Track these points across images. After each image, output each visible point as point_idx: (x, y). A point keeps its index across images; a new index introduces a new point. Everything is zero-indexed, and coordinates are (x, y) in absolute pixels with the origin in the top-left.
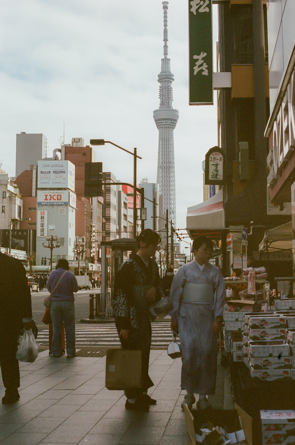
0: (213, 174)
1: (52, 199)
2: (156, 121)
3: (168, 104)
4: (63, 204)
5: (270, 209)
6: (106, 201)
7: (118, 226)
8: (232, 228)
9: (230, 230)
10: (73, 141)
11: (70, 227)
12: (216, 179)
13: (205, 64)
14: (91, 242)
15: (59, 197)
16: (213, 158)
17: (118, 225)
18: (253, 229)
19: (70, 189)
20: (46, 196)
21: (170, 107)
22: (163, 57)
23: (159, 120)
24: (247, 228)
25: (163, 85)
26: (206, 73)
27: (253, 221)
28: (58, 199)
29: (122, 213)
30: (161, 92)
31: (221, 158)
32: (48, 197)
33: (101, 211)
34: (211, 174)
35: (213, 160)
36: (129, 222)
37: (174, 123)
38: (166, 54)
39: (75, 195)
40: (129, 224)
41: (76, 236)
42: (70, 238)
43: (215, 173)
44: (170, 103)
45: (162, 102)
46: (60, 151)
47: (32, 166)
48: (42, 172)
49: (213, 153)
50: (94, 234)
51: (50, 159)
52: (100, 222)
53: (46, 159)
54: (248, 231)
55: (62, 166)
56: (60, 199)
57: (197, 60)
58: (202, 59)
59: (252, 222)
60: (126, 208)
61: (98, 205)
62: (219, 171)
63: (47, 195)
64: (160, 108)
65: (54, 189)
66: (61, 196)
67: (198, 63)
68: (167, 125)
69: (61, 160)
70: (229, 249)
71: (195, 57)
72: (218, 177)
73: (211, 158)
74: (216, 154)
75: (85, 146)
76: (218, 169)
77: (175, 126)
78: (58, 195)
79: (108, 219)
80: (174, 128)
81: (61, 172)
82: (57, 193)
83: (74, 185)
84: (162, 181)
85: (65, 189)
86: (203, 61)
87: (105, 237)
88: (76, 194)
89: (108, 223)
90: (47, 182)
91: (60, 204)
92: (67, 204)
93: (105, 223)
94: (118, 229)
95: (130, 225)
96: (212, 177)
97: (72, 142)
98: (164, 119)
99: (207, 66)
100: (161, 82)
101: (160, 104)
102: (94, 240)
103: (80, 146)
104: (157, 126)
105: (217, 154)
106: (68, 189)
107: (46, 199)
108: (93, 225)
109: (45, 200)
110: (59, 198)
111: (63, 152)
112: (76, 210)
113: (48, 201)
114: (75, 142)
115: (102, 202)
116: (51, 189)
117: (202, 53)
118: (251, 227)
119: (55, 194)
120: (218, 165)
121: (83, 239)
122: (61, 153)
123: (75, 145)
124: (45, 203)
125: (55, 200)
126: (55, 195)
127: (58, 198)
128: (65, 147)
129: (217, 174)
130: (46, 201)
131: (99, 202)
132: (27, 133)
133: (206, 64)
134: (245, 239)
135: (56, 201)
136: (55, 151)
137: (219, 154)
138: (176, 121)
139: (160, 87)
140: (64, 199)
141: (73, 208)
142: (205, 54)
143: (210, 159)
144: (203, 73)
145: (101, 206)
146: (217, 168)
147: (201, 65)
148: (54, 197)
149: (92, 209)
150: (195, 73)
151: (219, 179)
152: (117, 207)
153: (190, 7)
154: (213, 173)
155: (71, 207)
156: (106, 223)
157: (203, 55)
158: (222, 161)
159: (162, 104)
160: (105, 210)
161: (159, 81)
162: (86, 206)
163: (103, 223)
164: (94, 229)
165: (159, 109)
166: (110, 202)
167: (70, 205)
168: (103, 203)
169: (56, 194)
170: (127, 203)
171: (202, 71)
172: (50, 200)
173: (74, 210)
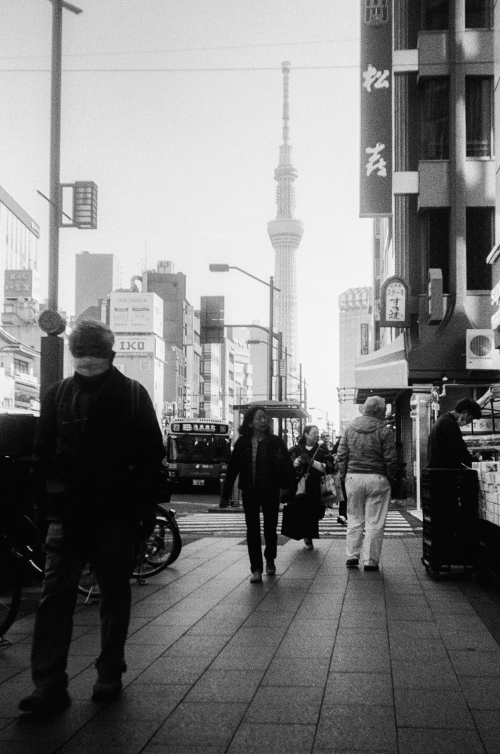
0: (391, 313)
1: (131, 348)
2: (271, 236)
3: (289, 212)
4: (146, 354)
5: (471, 360)
6: (205, 351)
7: (221, 388)
8: (415, 387)
9: (414, 390)
10: (160, 265)
11: (156, 388)
12: (395, 320)
13: (382, 160)
14: (185, 410)
15: (141, 345)
16: (391, 291)
17: (222, 386)
18: (447, 388)
19: (156, 335)
20: (122, 343)
21: (291, 217)
22: (282, 143)
23: (275, 235)
24: (438, 387)
25: (281, 184)
26: (383, 173)
27: (447, 378)
28: (139, 348)
29: (227, 369)
30: (278, 194)
31: (402, 291)
32: (126, 346)
33: (198, 365)
34: (388, 313)
35: (392, 294)
36: (236, 382)
37: (297, 240)
38: (285, 138)
39: (164, 343)
40: (236, 385)
41: (164, 401)
42: (156, 405)
43: (395, 311)
44: (291, 210)
45: (281, 209)
46: (141, 279)
47: (100, 301)
48: (116, 309)
49: (392, 284)
50: (188, 398)
51: (127, 291)
52: (196, 382)
53: (120, 291)
54: (440, 391)
55: (145, 301)
56: (143, 348)
57: (372, 154)
58: (379, 153)
59: (445, 379)
60: (232, 362)
61: (194, 357)
62: (399, 309)
63: (124, 342)
64: (277, 218)
65: (134, 334)
66: (143, 343)
67: (373, 159)
68: (287, 242)
69: (142, 292)
70: (413, 414)
71: (369, 150)
72: (398, 317)
73: (389, 290)
74: (396, 286)
75: (176, 273)
76: (398, 306)
77: (298, 245)
78: (139, 343)
79: (207, 377)
80: (296, 248)
81: (144, 309)
82: (138, 339)
83: (161, 328)
84: (279, 324)
85: (149, 334)
86: (379, 156)
87: (203, 403)
88: (165, 341)
89: (207, 383)
90: (124, 323)
91: (142, 354)
92: (151, 355)
93: (203, 383)
94: (221, 392)
95: (238, 387)
96: (390, 316)
97: (158, 267)
98: (282, 234)
99: (385, 163)
100: (278, 180)
101: (277, 212)
102: (189, 408)
103: (169, 273)
104: (273, 244)
105: (398, 286)
106: (154, 334)
107: (123, 348)
108: (188, 385)
109: (121, 349)
110: (141, 347)
111: (145, 281)
112: (164, 363)
113: (126, 351)
114: (161, 266)
115: (200, 352)
116: (129, 334)
117: (378, 145)
118: (444, 386)
119: (134, 341)
120: (399, 301)
121: (174, 405)
122: (142, 281)
123: (162, 271)
124: (120, 354)
125: (135, 349)
126: (135, 343)
127: (139, 345)
128: (148, 274)
129: (397, 313)
130: (122, 351)
131: (195, 353)
132: (91, 252)
133: (385, 160)
134: (436, 401)
135: (137, 350)
136: (133, 279)
137: (400, 286)
138: (299, 238)
139: (277, 187)
140: (148, 349)
141: (160, 360)
142: (382, 147)
143: (387, 293)
144: (379, 173)
145: (199, 358)
146: (397, 304)
147: (378, 161)
148: (133, 345)
149: (186, 363)
150: (368, 173)
151: (399, 320)
152: (220, 360)
153: (363, 80)
154: (391, 311)
155: (157, 358)
156: (205, 384)
157: (380, 147)
158: (404, 295)
159: (280, 211)
160: (204, 364)
161: (275, 178)
162: (178, 358)
163: (200, 383)
164: (188, 392)
165: (275, 219)
166: (210, 353)
167: (157, 356)
168: (201, 354)
169: (137, 341)
170: (234, 354)
171: (378, 170)
172: (128, 349)
173: (162, 364)
